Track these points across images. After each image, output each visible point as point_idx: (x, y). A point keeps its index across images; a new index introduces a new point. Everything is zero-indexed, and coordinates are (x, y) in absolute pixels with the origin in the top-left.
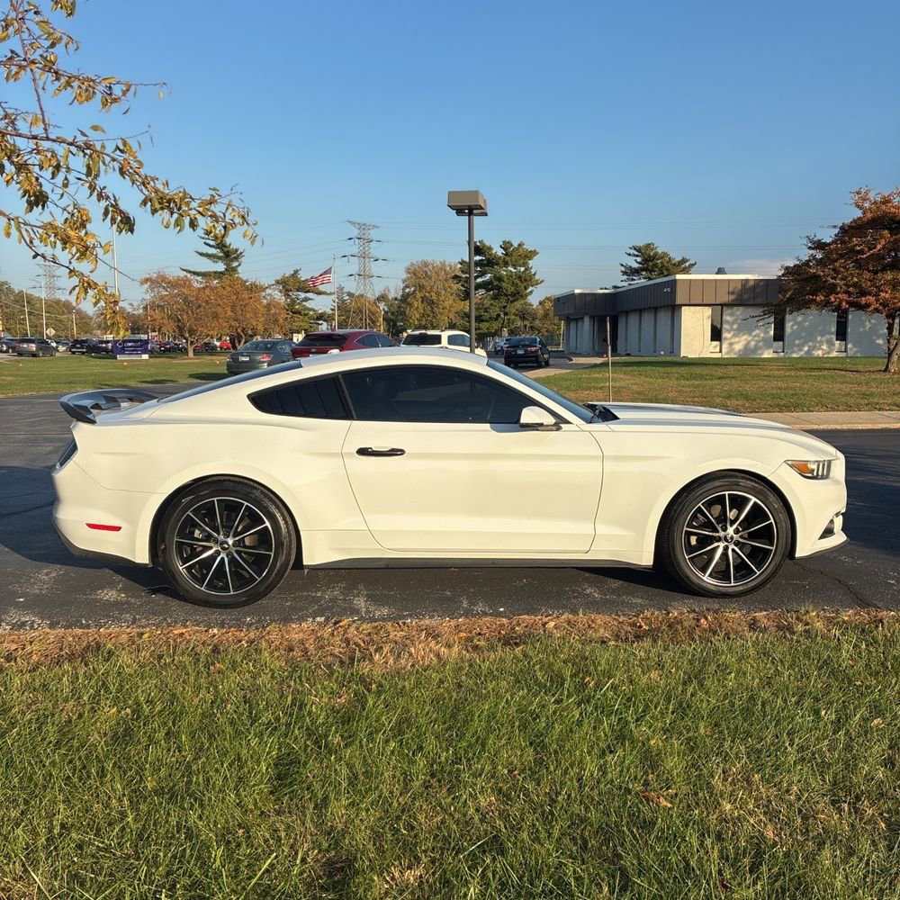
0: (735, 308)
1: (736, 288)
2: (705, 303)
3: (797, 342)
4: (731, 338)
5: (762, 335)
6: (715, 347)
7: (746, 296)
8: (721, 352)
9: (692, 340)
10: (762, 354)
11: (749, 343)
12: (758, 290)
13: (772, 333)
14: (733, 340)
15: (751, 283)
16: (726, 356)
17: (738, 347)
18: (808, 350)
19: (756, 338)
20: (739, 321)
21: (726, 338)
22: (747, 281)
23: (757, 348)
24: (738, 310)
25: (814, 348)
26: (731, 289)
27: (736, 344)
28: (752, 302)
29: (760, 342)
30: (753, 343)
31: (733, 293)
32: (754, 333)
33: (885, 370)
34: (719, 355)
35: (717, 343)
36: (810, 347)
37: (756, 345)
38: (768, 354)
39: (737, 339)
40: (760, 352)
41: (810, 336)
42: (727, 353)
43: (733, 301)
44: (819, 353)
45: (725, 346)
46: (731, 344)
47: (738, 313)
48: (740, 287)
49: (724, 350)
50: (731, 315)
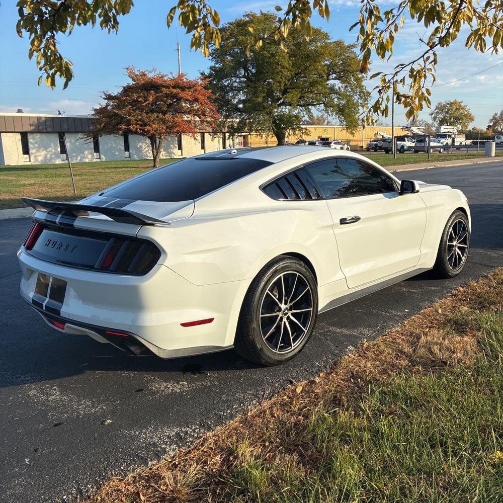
0: (35, 134)
1: (34, 122)
2: (16, 131)
3: (74, 154)
4: (35, 153)
5: (53, 151)
6: (26, 159)
7: (41, 127)
8: (30, 161)
9: (11, 154)
10: (55, 162)
11: (46, 156)
12: (48, 123)
13: (59, 149)
14: (36, 154)
15: (43, 119)
16: (34, 164)
17: (40, 158)
18: (81, 159)
19: (50, 153)
20: (39, 142)
21: (32, 154)
22: (40, 117)
23: (51, 159)
24: (37, 136)
25: (84, 157)
26: (31, 123)
27: (38, 156)
28: (45, 131)
29: (53, 155)
30: (49, 156)
31: (33, 125)
32: (48, 150)
33: (154, 166)
34: (29, 163)
35: (27, 156)
36: (81, 157)
37: (50, 157)
38: (58, 162)
39: (39, 154)
40: (53, 161)
41: (81, 151)
42: (34, 162)
43: (34, 130)
44: (87, 160)
45: (32, 158)
46: (36, 157)
47: (38, 137)
48: (36, 122)
49: (32, 160)
50: (33, 139)
